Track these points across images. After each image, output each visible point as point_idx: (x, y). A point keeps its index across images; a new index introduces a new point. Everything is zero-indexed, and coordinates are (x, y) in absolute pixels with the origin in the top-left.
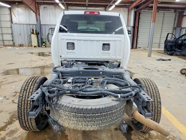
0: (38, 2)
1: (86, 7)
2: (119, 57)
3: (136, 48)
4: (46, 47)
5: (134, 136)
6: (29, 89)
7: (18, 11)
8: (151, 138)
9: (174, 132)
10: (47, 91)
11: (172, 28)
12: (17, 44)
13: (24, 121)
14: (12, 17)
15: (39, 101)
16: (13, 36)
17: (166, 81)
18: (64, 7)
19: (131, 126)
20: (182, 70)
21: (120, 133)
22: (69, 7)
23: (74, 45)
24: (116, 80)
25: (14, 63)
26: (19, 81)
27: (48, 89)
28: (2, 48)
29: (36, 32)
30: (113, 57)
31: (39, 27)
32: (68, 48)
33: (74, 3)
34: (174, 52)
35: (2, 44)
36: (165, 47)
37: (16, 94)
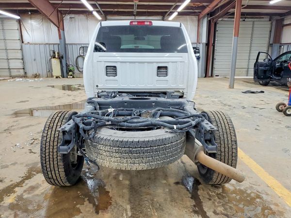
0: (62, 10)
1: (134, 15)
2: (181, 86)
3: (212, 76)
4: (73, 77)
5: (202, 191)
6: (55, 127)
7: (31, 24)
8: (225, 193)
9: (259, 185)
10: (81, 122)
11: (266, 45)
12: (30, 74)
13: (49, 169)
14: (23, 34)
15: (71, 134)
16: (24, 62)
17: (255, 122)
18: (100, 16)
19: (199, 179)
20: (279, 105)
21: (182, 188)
22: (109, 17)
23: (116, 69)
24: (173, 111)
25: (28, 101)
26: (36, 125)
27: (83, 120)
28: (9, 80)
29: (58, 56)
30: (174, 86)
31: (63, 48)
32: (107, 74)
33: (116, 10)
34: (269, 80)
35: (8, 74)
36: (256, 73)
37: (34, 142)
